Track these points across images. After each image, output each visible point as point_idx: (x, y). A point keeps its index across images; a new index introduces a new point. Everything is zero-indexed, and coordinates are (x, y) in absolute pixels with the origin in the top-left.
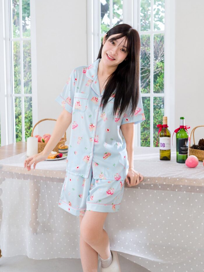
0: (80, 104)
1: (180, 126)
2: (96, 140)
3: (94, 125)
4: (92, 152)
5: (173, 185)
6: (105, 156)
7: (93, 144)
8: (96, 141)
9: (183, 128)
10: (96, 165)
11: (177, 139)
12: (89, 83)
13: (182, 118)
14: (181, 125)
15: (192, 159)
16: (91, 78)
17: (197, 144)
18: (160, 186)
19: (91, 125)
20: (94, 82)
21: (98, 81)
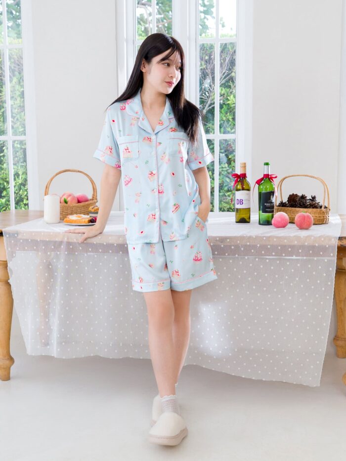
0: (129, 150)
1: (264, 175)
2: (160, 191)
3: (154, 172)
4: (158, 207)
5: (258, 245)
6: (174, 209)
7: (157, 196)
8: (161, 192)
9: (268, 178)
10: (164, 223)
11: (260, 194)
12: (134, 122)
13: (267, 164)
14: (265, 173)
15: (281, 217)
16: (135, 115)
17: (285, 200)
18: (242, 247)
19: (150, 173)
20: (141, 119)
21: (145, 117)
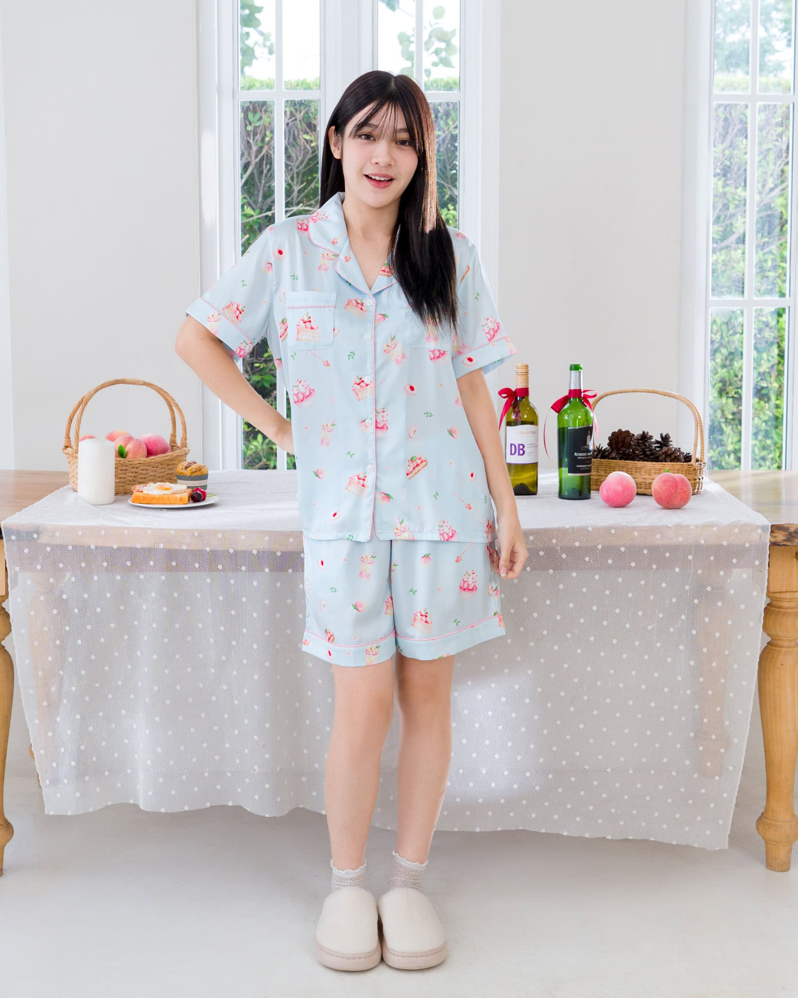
0: (312, 324)
1: (570, 391)
2: (380, 426)
3: (366, 381)
4: (374, 462)
6: (411, 468)
7: (372, 437)
8: (382, 428)
9: (578, 397)
10: (383, 498)
11: (562, 432)
12: (328, 263)
13: (576, 368)
14: (572, 388)
16: (330, 247)
17: (605, 445)
19: (358, 381)
20: (342, 257)
21: (351, 254)
